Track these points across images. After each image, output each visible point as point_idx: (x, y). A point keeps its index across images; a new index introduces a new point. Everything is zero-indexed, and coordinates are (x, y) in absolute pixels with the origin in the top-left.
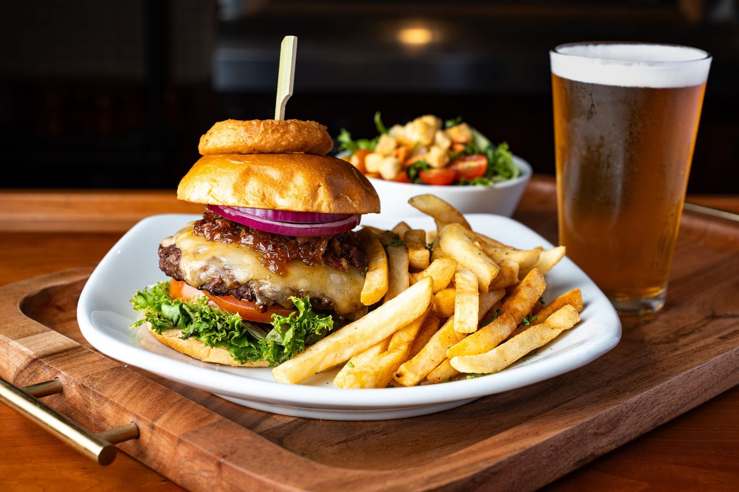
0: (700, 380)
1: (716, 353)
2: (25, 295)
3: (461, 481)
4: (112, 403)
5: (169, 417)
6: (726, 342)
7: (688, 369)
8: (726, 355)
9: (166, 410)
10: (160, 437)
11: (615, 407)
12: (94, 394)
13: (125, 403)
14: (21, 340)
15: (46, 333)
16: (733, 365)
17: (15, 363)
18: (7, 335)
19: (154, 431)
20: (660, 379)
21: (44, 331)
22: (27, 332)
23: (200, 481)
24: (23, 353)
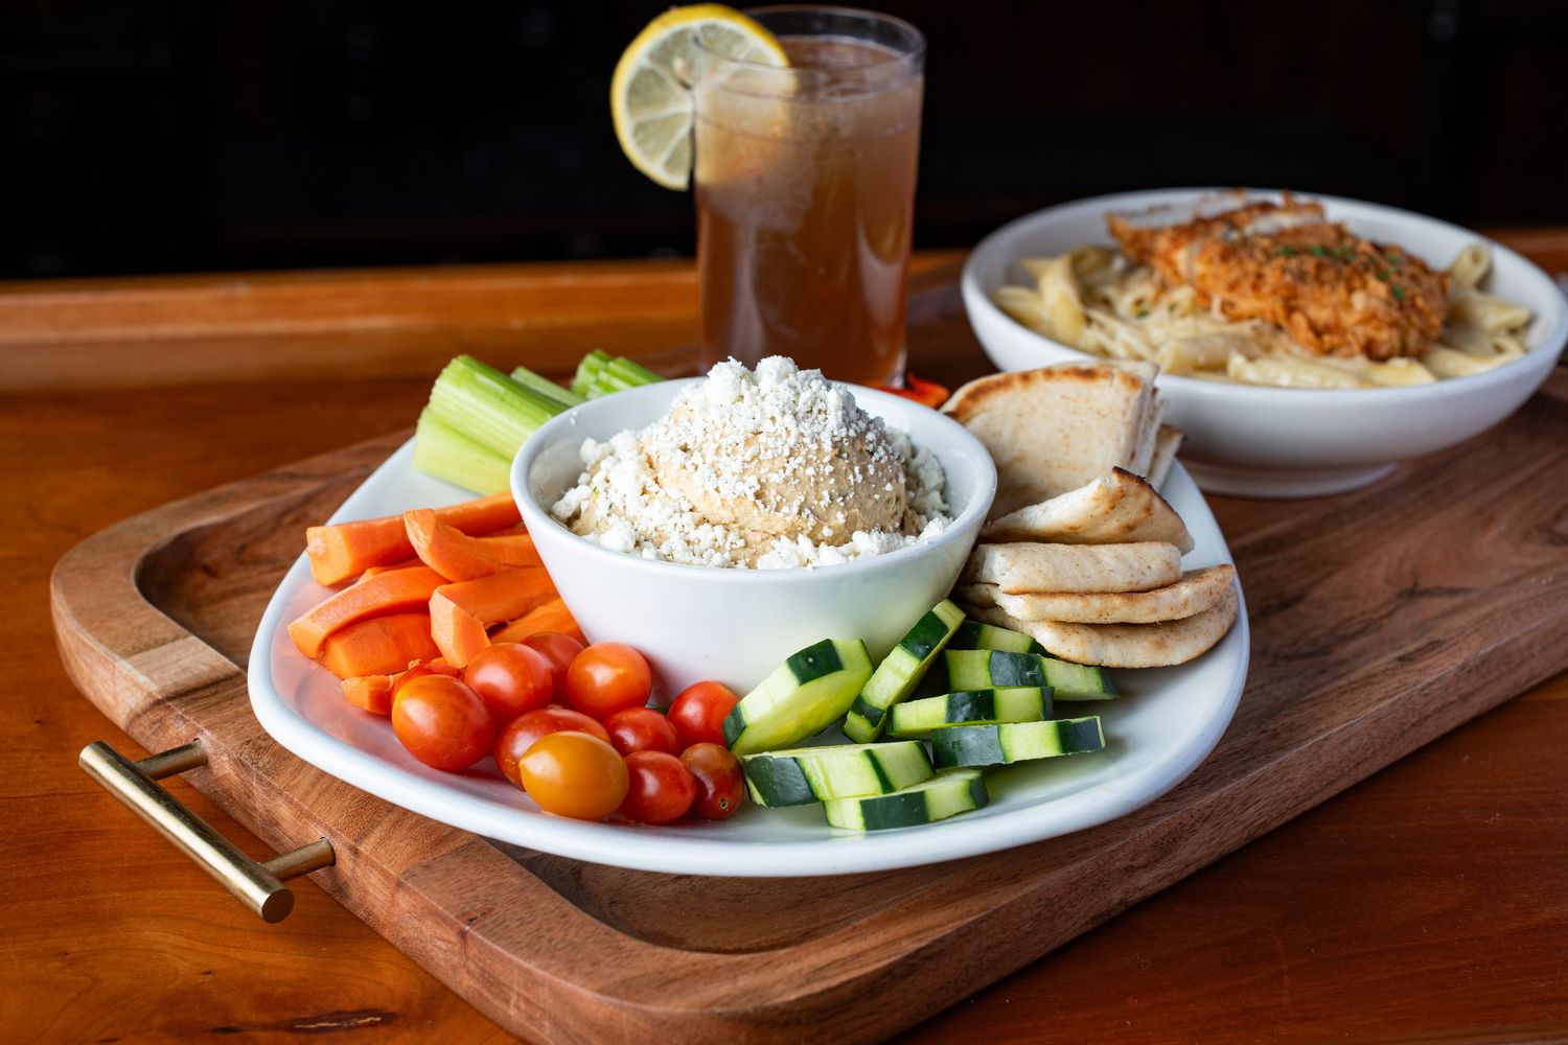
0: (1345, 748)
1: (1381, 696)
2: (145, 551)
3: (866, 976)
4: (290, 801)
5: (383, 834)
6: (1408, 668)
7: (1320, 732)
8: (1400, 699)
9: (379, 819)
10: (368, 872)
11: (1168, 819)
12: (260, 779)
13: (310, 803)
14: (136, 658)
15: (180, 643)
16: (1416, 714)
17: (127, 700)
18: (111, 647)
19: (359, 860)
20: (1263, 757)
21: (176, 638)
22: (146, 640)
23: (433, 954)
24: (140, 687)
